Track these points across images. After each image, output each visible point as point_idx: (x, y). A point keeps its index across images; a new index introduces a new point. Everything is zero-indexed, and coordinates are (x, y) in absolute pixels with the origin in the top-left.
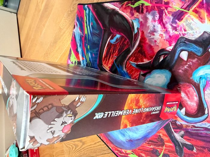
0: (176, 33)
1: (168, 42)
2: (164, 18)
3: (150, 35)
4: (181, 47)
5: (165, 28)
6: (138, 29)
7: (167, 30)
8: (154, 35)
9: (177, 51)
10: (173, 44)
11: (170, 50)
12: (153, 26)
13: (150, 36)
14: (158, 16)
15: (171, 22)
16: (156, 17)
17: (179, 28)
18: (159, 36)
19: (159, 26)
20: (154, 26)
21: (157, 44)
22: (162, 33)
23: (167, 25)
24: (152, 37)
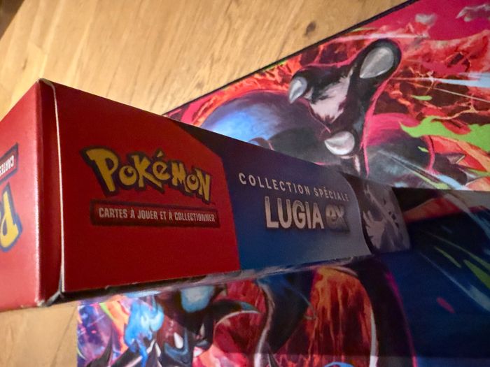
4: (185, 355)
9: (187, 346)
21: (218, 360)
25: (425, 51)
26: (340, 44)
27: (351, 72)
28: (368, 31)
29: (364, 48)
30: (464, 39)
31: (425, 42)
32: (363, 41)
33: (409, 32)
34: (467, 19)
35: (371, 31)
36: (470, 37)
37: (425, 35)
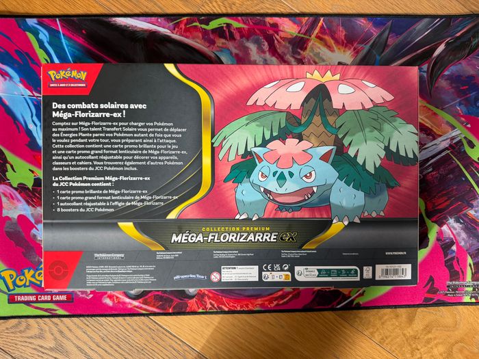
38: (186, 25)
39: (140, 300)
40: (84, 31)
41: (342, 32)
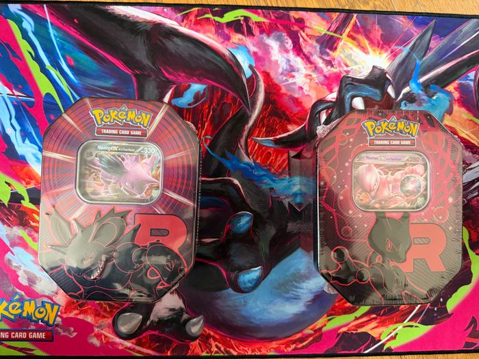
0: (335, 70)
1: (325, 87)
2: (304, 45)
3: (285, 78)
4: (349, 92)
5: (311, 63)
6: (251, 67)
7: (316, 67)
8: (293, 77)
9: (346, 100)
10: (336, 89)
11: (334, 100)
12: (285, 61)
13: (287, 80)
14: (290, 41)
15: (318, 53)
16: (287, 43)
17: (336, 62)
18: (304, 79)
19: (299, 59)
20: (289, 61)
21: (306, 93)
22: (309, 72)
23: (314, 58)
24: (291, 81)
25: (98, 318)
26: (153, 350)
27: (148, 323)
28: (132, 350)
29: (137, 338)
30: (76, 317)
31: (97, 325)
32: (136, 344)
33: (106, 337)
34: (72, 329)
35: (129, 348)
36: (73, 316)
37: (96, 330)
38: (196, 16)
39: (134, 340)
40: (75, 20)
41: (378, 31)
